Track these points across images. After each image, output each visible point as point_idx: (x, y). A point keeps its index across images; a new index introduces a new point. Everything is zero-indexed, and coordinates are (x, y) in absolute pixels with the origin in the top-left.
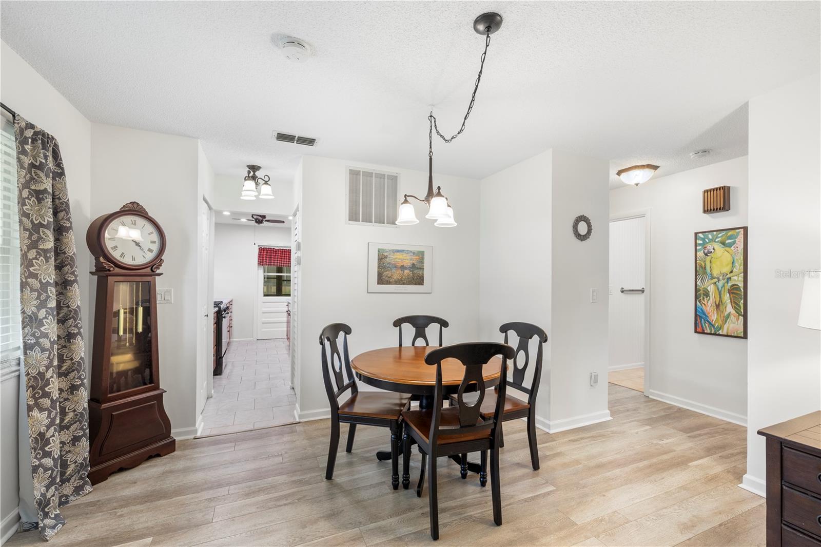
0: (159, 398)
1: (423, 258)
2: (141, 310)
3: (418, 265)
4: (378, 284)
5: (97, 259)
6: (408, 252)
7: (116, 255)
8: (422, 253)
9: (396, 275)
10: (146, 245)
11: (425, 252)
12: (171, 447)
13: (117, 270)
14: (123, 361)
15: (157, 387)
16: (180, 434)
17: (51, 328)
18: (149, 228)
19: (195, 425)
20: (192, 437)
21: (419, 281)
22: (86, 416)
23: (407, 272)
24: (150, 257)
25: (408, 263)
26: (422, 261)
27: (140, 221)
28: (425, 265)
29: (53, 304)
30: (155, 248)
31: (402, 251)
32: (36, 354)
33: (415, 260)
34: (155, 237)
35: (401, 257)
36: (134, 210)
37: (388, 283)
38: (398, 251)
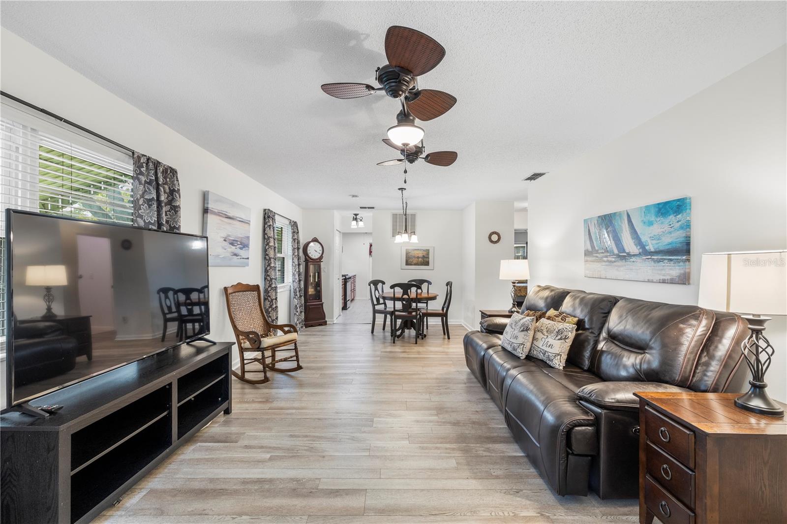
0: (322, 304)
1: (429, 253)
2: (317, 274)
3: (426, 256)
4: (406, 265)
5: (305, 257)
6: (421, 250)
7: (310, 255)
8: (428, 250)
9: (415, 261)
10: (318, 251)
11: (430, 251)
12: (325, 323)
13: (311, 260)
14: (311, 291)
15: (321, 301)
16: (329, 321)
17: (297, 277)
18: (319, 245)
19: (333, 318)
20: (332, 323)
21: (427, 264)
22: (304, 306)
23: (420, 259)
24: (319, 255)
25: (421, 255)
26: (428, 254)
27: (317, 243)
28: (430, 256)
29: (297, 270)
30: (321, 252)
31: (418, 250)
32: (294, 283)
33: (425, 254)
34: (321, 248)
35: (417, 252)
36: (315, 240)
37: (411, 265)
38: (416, 250)
